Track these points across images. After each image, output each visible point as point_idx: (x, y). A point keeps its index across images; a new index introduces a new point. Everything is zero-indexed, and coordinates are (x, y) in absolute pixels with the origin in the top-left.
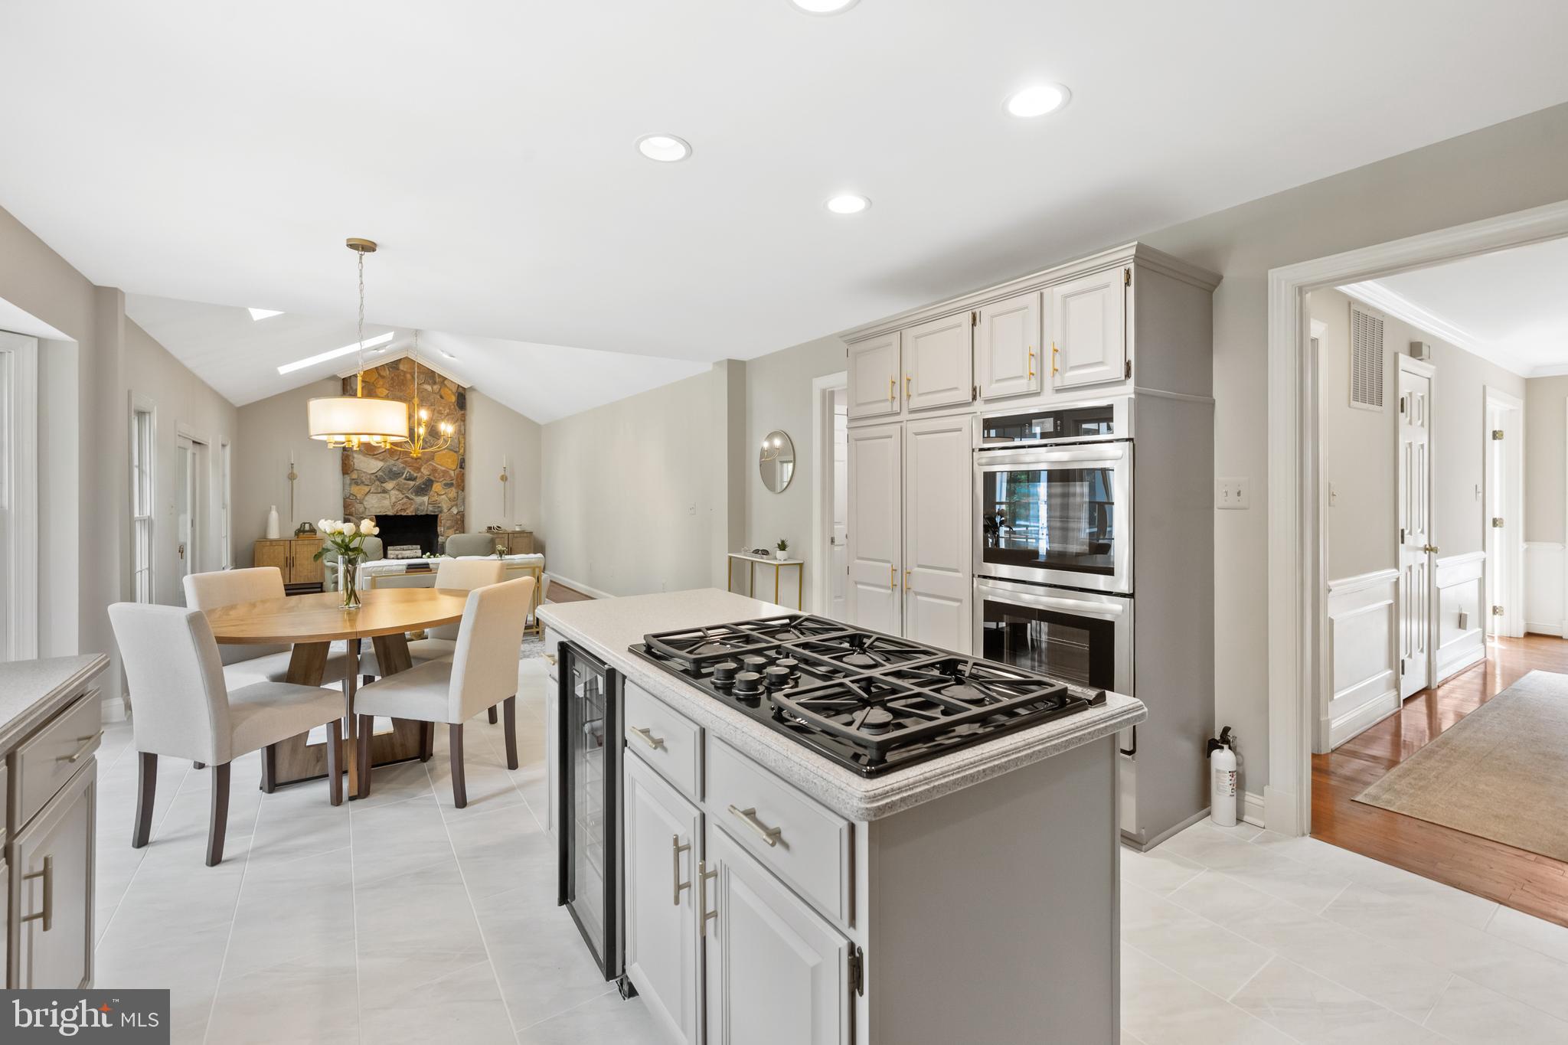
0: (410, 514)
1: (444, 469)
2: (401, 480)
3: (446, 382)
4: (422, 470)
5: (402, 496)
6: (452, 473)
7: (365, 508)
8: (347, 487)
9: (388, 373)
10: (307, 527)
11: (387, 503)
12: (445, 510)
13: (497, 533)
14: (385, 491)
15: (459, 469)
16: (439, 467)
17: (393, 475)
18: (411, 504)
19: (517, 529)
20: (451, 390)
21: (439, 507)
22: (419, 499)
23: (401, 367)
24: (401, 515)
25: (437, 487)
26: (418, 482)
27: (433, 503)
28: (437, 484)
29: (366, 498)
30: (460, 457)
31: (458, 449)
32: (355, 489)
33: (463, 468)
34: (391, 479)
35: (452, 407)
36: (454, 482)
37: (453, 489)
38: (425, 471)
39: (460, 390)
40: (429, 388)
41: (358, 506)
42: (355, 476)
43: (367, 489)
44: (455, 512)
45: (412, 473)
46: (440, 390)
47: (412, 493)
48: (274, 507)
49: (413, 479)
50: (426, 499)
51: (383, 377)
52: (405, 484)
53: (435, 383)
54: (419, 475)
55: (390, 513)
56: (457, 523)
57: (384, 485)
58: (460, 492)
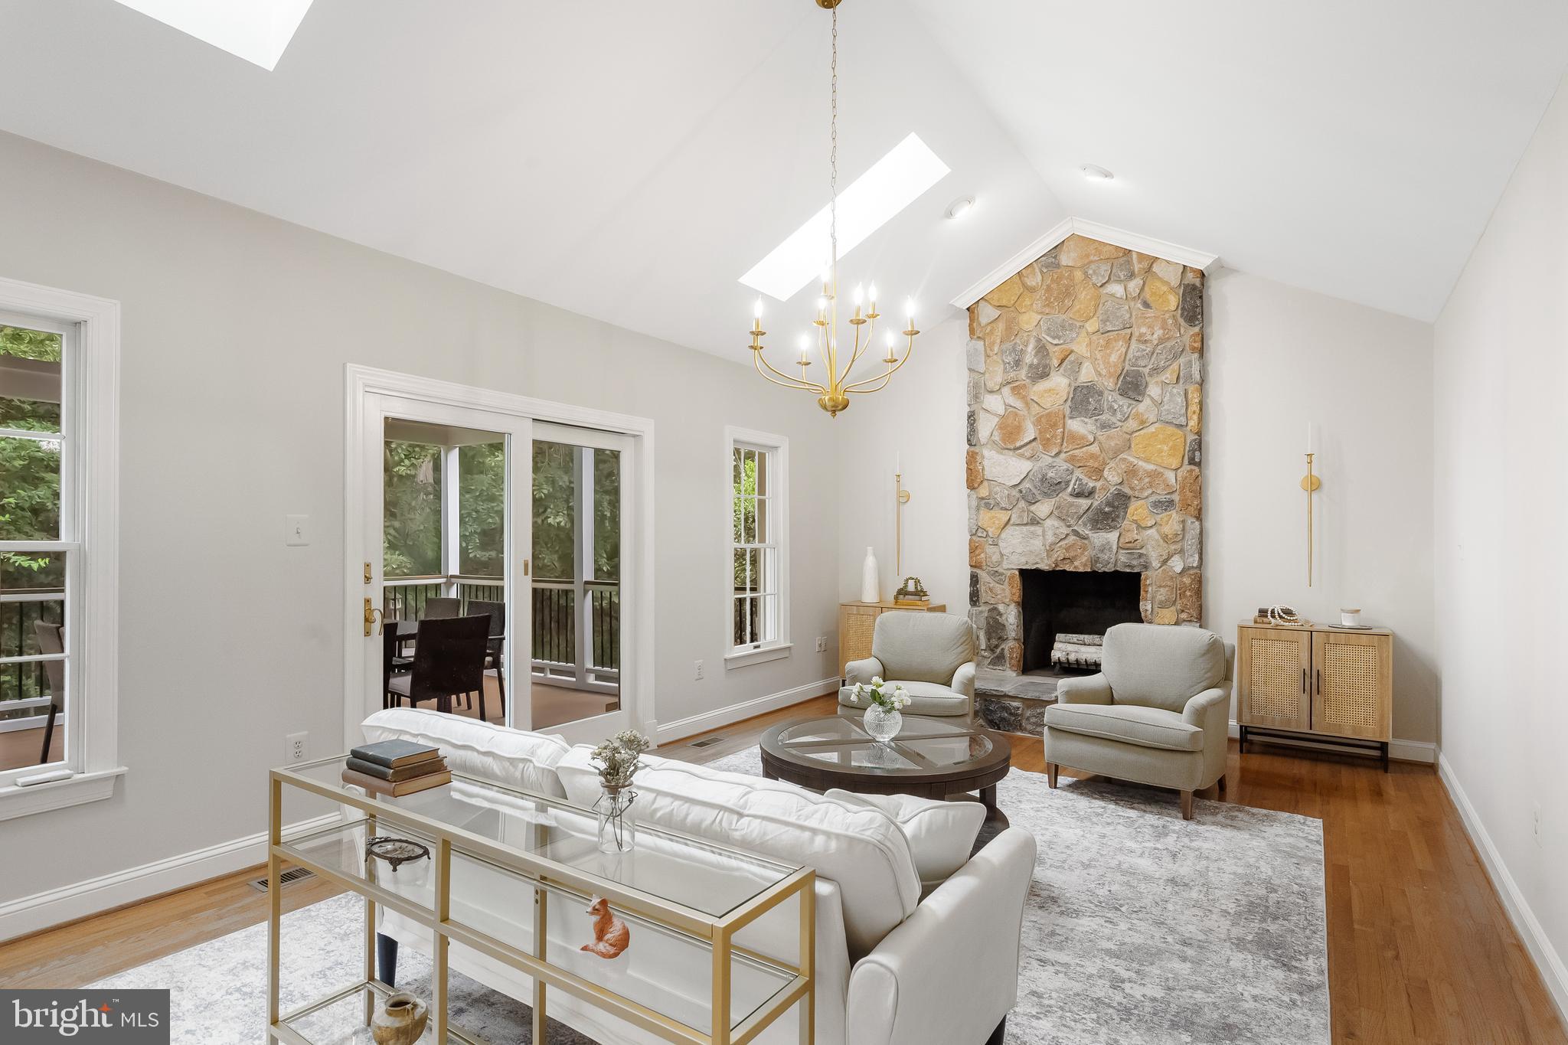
0: (1081, 570)
1: (1150, 467)
2: (1065, 496)
3: (1155, 268)
4: (1106, 473)
5: (1065, 530)
6: (1171, 476)
7: (1002, 555)
8: (973, 512)
9: (1039, 277)
10: (911, 587)
11: (1037, 544)
12: (1155, 564)
13: (1276, 628)
14: (1035, 521)
15: (1187, 467)
16: (1141, 463)
17: (1052, 487)
18: (1084, 548)
19: (1347, 621)
20: (1167, 283)
21: (1141, 556)
22: (1100, 538)
23: (1065, 259)
24: (1064, 571)
25: (1137, 510)
26: (1097, 501)
27: (1130, 547)
28: (1140, 502)
29: (1003, 535)
30: (1191, 437)
31: (1183, 420)
32: (986, 518)
33: (1199, 464)
34: (1046, 495)
35: (1170, 321)
36: (1176, 497)
37: (1174, 513)
38: (1112, 476)
39: (1190, 278)
40: (1117, 289)
41: (990, 550)
42: (983, 491)
43: (1004, 517)
44: (1178, 569)
45: (1085, 480)
46: (1142, 289)
47: (1085, 525)
48: (870, 549)
49: (1090, 494)
50: (1112, 537)
51: (1032, 290)
52: (1071, 505)
53: (1132, 275)
54: (1098, 485)
55: (1045, 565)
56: (1182, 595)
57: (1033, 508)
58: (1190, 520)
